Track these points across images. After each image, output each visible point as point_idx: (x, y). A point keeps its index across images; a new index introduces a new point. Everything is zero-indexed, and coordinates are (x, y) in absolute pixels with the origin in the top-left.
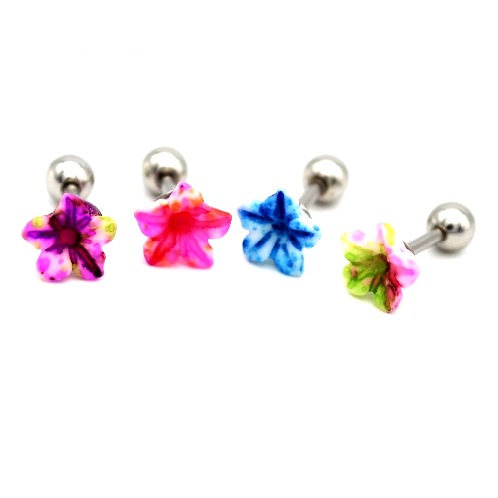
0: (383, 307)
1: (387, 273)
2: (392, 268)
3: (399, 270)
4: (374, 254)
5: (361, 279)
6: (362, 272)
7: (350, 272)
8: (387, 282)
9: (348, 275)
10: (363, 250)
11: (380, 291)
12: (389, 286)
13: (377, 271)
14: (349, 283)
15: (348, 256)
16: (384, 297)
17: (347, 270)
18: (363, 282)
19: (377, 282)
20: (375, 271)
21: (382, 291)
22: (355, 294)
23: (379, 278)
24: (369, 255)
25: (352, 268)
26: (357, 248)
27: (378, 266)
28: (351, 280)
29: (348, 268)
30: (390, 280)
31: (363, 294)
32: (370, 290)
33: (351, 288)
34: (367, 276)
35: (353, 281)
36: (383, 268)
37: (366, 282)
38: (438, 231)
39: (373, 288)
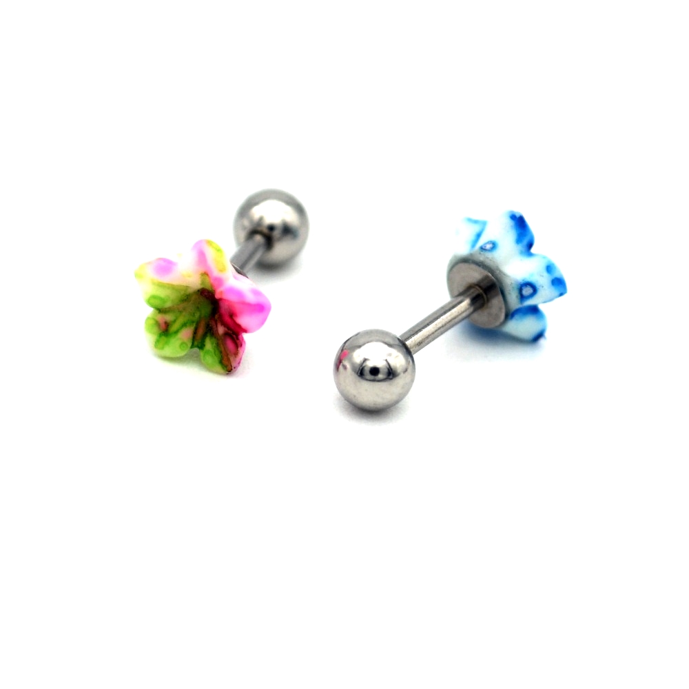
0: (219, 368)
1: (216, 316)
2: (224, 307)
3: (237, 308)
4: (190, 291)
5: (177, 332)
6: (175, 321)
7: (157, 324)
8: (221, 330)
9: (156, 329)
10: (172, 287)
11: (209, 344)
12: (226, 334)
13: (197, 315)
14: (157, 342)
15: (152, 300)
16: (217, 352)
17: (152, 322)
18: (180, 335)
19: (201, 332)
20: (194, 316)
21: (213, 344)
22: (172, 356)
23: (202, 325)
24: (182, 293)
25: (159, 317)
26: (161, 285)
27: (198, 308)
28: (160, 335)
29: (153, 319)
30: (224, 324)
31: (182, 354)
32: (193, 346)
33: (163, 348)
34: (184, 325)
35: (163, 337)
36: (206, 310)
37: (185, 334)
38: (259, 238)
39: (197, 342)
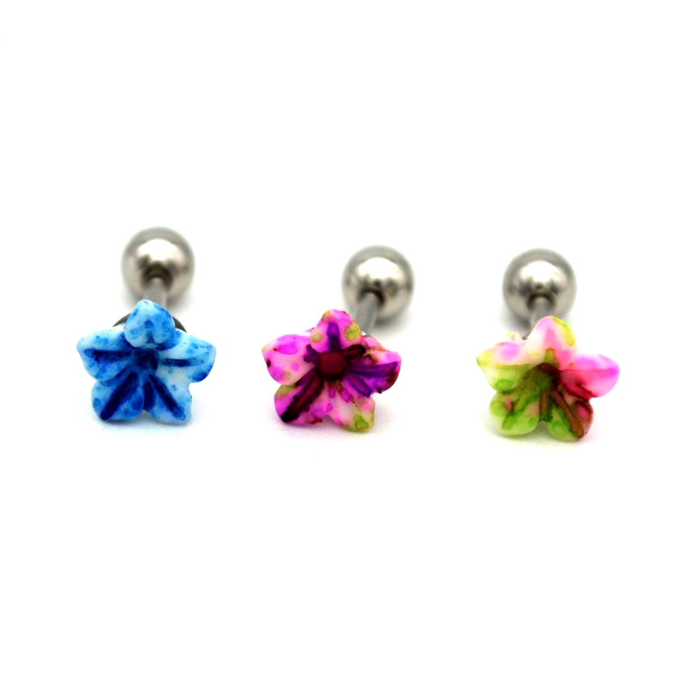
0: (569, 436)
1: (560, 388)
2: (566, 378)
3: (584, 376)
4: (530, 368)
5: (522, 409)
6: (519, 400)
7: (504, 405)
8: (570, 400)
9: (503, 411)
10: (516, 367)
11: (556, 415)
12: (577, 403)
13: (538, 390)
14: (505, 423)
16: (566, 421)
17: (498, 405)
18: (527, 412)
19: (545, 405)
20: (535, 390)
21: (560, 414)
22: (521, 433)
23: (544, 397)
24: (524, 371)
25: (505, 399)
26: (506, 368)
27: (536, 382)
28: (507, 416)
29: (500, 401)
30: (572, 393)
31: (533, 428)
32: (540, 420)
33: (510, 427)
34: (528, 402)
35: (510, 417)
36: (546, 383)
37: (532, 410)
39: (545, 416)
